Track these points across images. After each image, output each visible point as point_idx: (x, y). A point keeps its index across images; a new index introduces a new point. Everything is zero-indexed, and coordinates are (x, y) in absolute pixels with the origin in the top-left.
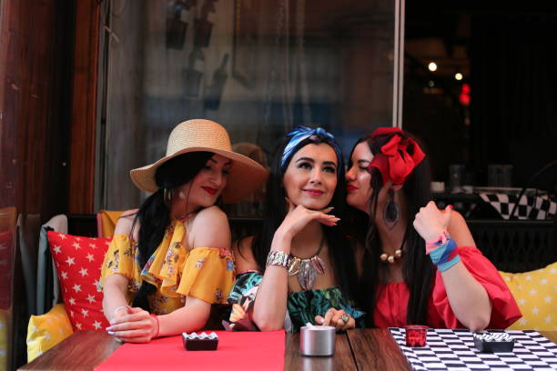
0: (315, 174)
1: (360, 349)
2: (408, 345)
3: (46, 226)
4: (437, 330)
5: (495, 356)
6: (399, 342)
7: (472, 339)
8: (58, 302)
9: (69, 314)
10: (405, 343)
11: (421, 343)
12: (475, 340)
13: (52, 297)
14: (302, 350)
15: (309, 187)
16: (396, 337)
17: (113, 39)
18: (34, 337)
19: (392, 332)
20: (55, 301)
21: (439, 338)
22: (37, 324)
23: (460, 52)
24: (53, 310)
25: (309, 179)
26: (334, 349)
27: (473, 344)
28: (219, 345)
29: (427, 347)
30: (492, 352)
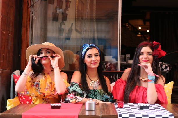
0: (93, 58)
1: (104, 108)
2: (118, 107)
3: (13, 73)
4: (128, 103)
5: (144, 110)
6: (116, 106)
7: (137, 106)
8: (17, 96)
9: (19, 99)
10: (117, 107)
11: (122, 107)
12: (138, 106)
13: (15, 95)
14: (85, 109)
15: (93, 62)
16: (115, 105)
17: (35, 18)
18: (9, 105)
19: (115, 104)
20: (16, 96)
21: (128, 106)
22: (10, 102)
23: (148, 23)
24: (15, 98)
25: (92, 60)
26: (95, 108)
27: (138, 107)
28: (61, 107)
29: (124, 108)
30: (142, 109)
